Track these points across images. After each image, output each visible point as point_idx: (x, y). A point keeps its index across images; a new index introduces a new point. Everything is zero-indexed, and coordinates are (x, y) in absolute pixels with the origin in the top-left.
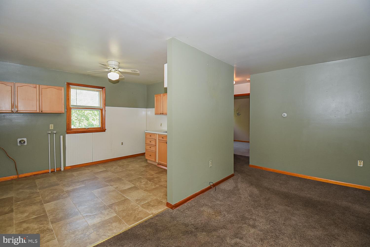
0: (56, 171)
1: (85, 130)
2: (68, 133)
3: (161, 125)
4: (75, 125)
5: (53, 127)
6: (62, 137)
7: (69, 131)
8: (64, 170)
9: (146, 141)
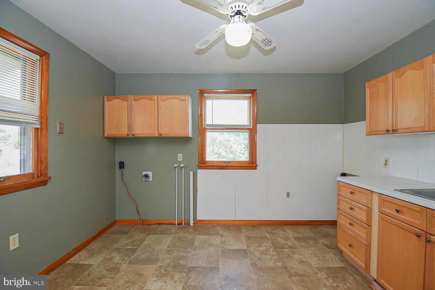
0: (183, 224)
1: (225, 164)
2: (200, 168)
3: (386, 164)
4: (210, 157)
5: (181, 157)
6: (191, 173)
7: (203, 164)
8: (193, 225)
9: (339, 204)
